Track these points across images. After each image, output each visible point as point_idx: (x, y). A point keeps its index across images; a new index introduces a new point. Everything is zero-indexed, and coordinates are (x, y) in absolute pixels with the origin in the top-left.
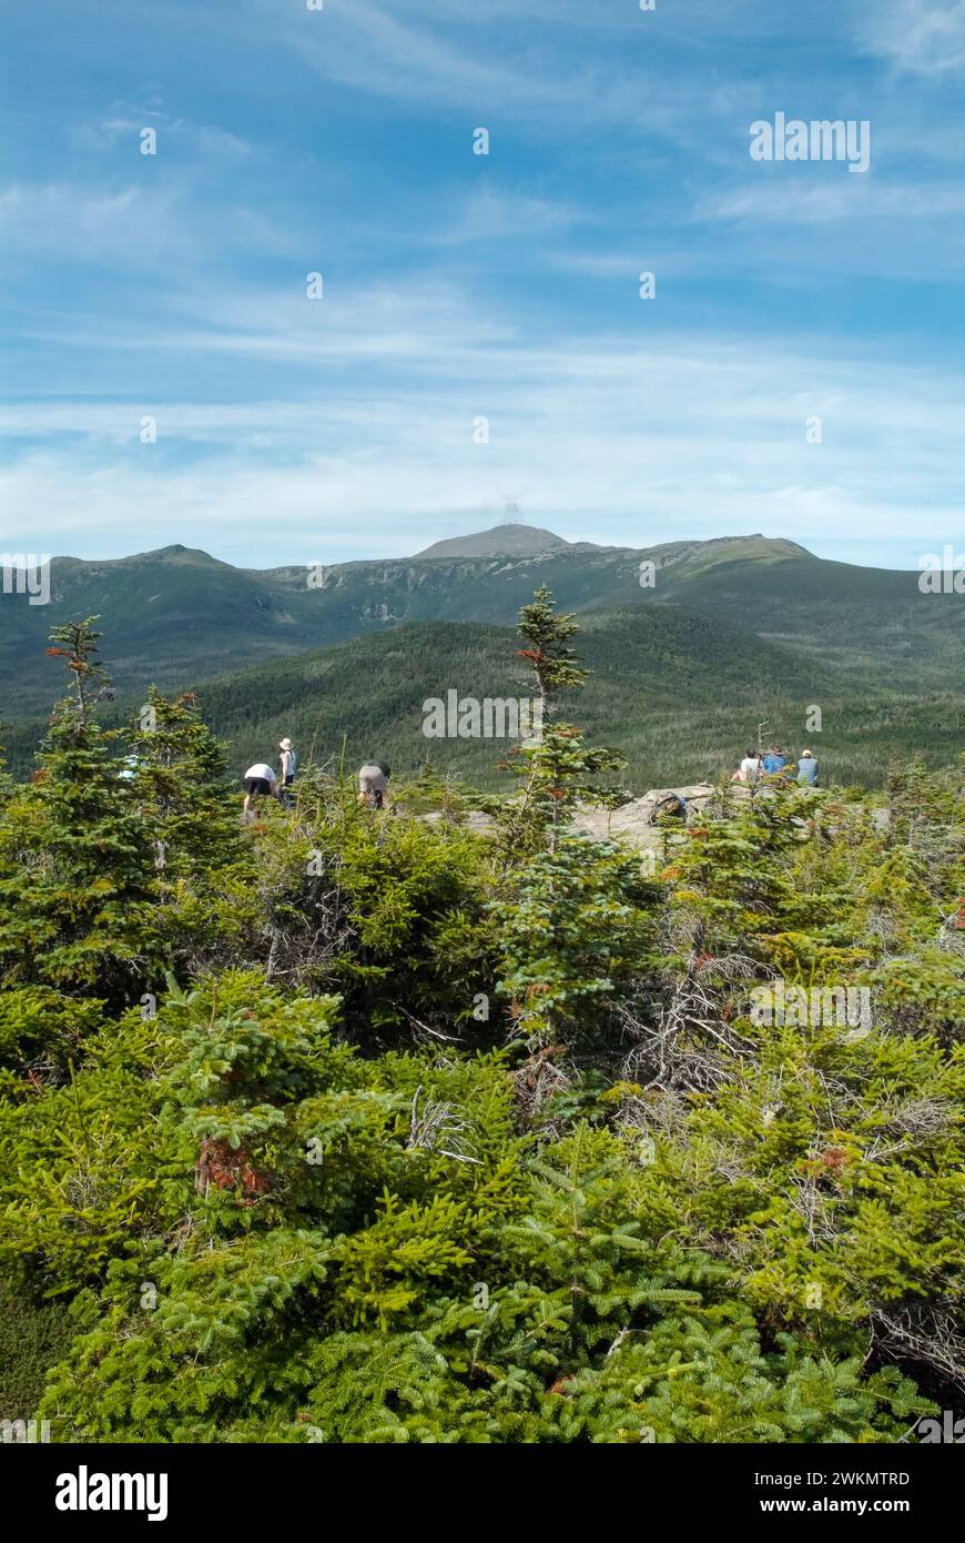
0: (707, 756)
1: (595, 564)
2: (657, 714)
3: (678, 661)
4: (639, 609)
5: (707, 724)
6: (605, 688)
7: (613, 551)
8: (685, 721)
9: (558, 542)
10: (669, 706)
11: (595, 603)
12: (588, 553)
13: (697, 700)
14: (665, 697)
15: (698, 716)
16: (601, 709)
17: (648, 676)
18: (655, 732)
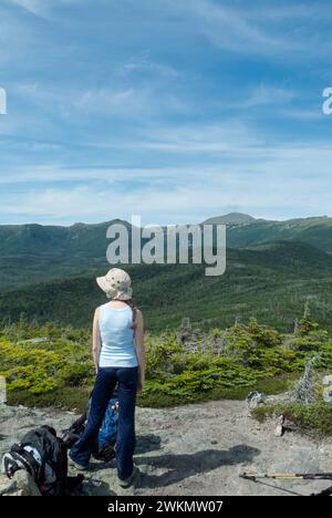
0: (309, 297)
1: (265, 227)
2: (289, 281)
3: (297, 262)
4: (281, 242)
5: (308, 285)
6: (270, 271)
7: (272, 222)
8: (300, 283)
9: (251, 219)
10: (294, 278)
11: (266, 240)
12: (262, 223)
13: (303, 276)
14: (292, 275)
15: (306, 282)
16: (268, 279)
17: (285, 267)
18: (289, 287)
